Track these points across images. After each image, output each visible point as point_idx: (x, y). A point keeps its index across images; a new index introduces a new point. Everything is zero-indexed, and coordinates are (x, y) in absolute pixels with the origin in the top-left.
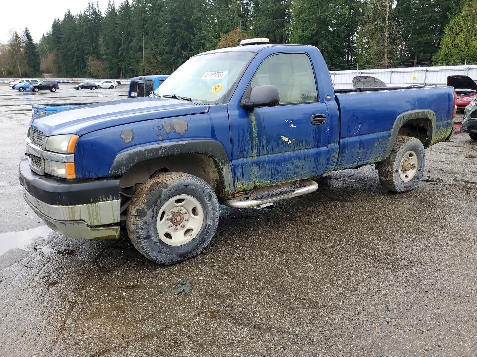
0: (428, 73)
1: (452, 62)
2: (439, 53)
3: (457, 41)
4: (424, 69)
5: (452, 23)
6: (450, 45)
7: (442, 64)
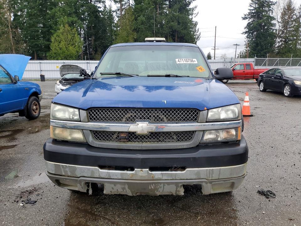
0: (41, 64)
1: (60, 58)
2: (51, 52)
3: (61, 46)
4: (38, 61)
5: (55, 35)
6: (58, 48)
7: (54, 59)
